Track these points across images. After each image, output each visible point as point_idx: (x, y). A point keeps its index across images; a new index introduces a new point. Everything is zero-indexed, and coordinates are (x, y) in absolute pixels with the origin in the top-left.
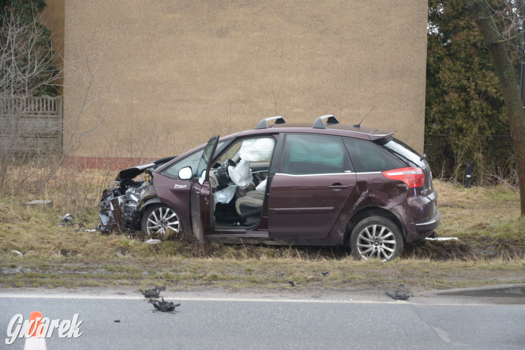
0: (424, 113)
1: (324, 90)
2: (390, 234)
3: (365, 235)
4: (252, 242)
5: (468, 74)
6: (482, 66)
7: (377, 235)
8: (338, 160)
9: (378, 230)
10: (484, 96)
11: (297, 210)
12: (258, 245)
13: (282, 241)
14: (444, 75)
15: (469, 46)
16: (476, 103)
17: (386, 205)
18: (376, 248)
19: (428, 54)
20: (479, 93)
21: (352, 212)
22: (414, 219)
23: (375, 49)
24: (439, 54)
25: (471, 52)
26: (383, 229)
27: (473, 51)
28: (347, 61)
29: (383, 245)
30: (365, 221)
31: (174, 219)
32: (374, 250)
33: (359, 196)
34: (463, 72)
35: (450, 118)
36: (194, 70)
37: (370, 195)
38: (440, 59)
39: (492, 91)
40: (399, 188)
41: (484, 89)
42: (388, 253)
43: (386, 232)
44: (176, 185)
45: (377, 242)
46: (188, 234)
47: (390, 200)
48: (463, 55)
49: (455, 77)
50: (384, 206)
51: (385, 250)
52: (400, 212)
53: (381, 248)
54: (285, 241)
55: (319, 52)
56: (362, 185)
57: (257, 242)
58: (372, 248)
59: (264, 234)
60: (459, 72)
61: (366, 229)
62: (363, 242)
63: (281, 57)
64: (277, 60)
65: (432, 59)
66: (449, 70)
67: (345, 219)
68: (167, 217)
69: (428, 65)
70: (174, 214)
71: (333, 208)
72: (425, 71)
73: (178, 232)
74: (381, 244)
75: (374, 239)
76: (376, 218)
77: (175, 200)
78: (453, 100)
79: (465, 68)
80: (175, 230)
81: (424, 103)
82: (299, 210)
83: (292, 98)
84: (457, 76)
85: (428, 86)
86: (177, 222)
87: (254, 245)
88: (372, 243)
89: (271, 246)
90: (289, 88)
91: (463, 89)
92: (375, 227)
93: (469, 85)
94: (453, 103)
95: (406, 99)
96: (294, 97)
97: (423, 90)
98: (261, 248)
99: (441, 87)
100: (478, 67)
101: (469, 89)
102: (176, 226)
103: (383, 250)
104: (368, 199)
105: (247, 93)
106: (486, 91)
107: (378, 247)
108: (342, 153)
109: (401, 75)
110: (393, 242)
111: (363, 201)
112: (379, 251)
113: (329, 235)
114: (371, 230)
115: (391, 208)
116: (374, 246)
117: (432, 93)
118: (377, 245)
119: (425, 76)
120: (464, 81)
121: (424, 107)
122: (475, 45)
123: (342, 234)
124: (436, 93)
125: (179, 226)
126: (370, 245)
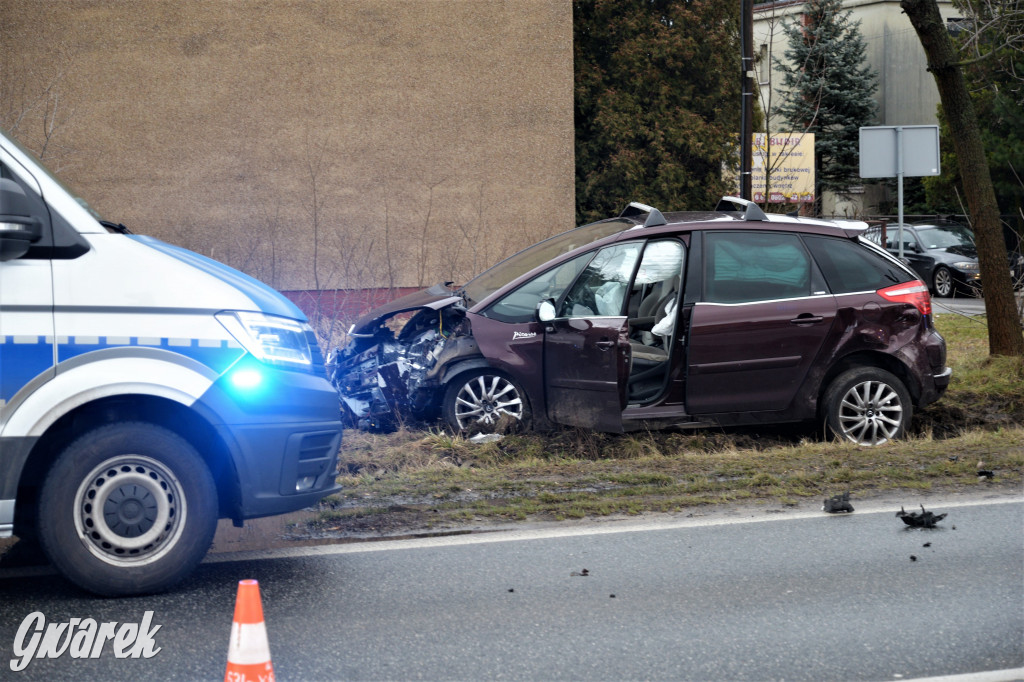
0: (574, 189)
1: (393, 151)
2: (893, 395)
3: (852, 399)
4: (656, 426)
5: (649, 116)
6: (673, 101)
7: (871, 398)
8: (795, 275)
9: (874, 389)
10: (681, 153)
11: (737, 365)
12: (668, 431)
13: (710, 420)
14: (604, 118)
15: (650, 65)
16: (669, 167)
17: (887, 347)
18: (870, 421)
19: (577, 86)
20: (670, 147)
21: (829, 362)
22: (931, 366)
23: (482, 73)
24: (593, 79)
25: (654, 75)
26: (882, 387)
27: (656, 74)
28: (433, 97)
29: (881, 414)
30: (851, 375)
31: (510, 395)
32: (867, 425)
33: (841, 334)
34: (640, 112)
35: (619, 196)
36: (141, 118)
37: (864, 331)
38: (595, 91)
39: (696, 145)
40: (907, 316)
41: (681, 141)
42: (889, 426)
43: (885, 393)
44: (516, 334)
45: (872, 409)
46: (539, 421)
47: (894, 337)
48: (639, 82)
49: (626, 122)
50: (883, 348)
51: (885, 422)
52: (909, 355)
53: (878, 420)
54: (715, 420)
55: (380, 80)
56: (847, 315)
57: (664, 426)
58: (864, 421)
59: (675, 411)
60: (633, 113)
61: (854, 389)
62: (848, 411)
63: (308, 91)
64: (302, 97)
65: (583, 90)
66: (616, 109)
67: (818, 374)
68: (495, 393)
69: (577, 102)
70: (509, 387)
71: (800, 357)
72: (573, 112)
73: (520, 418)
74: (878, 414)
75: (866, 405)
76: (871, 370)
77: (515, 360)
78: (626, 163)
79: (642, 104)
80: (515, 414)
81: (574, 171)
82: (742, 365)
83: (333, 168)
84: (629, 120)
85: (579, 138)
86: (517, 401)
87: (661, 431)
88: (863, 413)
89: (699, 431)
90: (328, 150)
91: (642, 143)
92: (868, 384)
93: (652, 134)
94: (626, 168)
95: (540, 165)
96: (337, 167)
97: (570, 147)
98: (675, 437)
99: (600, 140)
100: (666, 102)
101: (654, 143)
102: (514, 408)
103: (881, 423)
104: (858, 338)
105: (247, 161)
106: (685, 145)
107: (873, 418)
108: (803, 261)
109: (531, 121)
110: (898, 408)
111: (849, 342)
112: (876, 425)
113: (793, 404)
114: (861, 391)
115: (897, 352)
116: (867, 419)
117: (585, 153)
118: (871, 416)
119: (573, 121)
120: (642, 128)
121: (573, 178)
122: (660, 63)
123: (814, 401)
124: (591, 151)
125: (521, 407)
126: (860, 417)
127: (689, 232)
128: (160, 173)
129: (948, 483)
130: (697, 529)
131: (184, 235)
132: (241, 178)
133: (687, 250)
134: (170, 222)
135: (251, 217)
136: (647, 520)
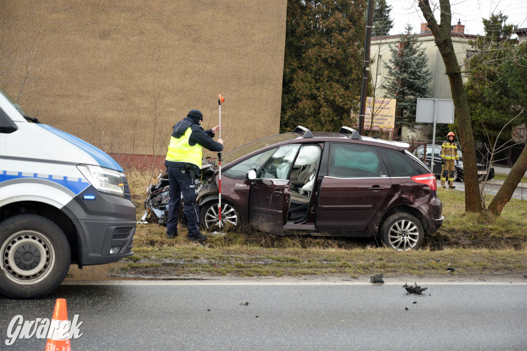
0: (280, 117)
1: (195, 92)
2: (415, 227)
3: (395, 228)
4: (301, 233)
5: (318, 85)
6: (330, 78)
7: (404, 228)
8: (373, 166)
9: (406, 224)
10: (332, 104)
11: (342, 207)
12: (306, 236)
13: (326, 233)
14: (297, 84)
15: (320, 61)
16: (325, 110)
17: (414, 204)
18: (403, 239)
19: (285, 68)
20: (327, 100)
21: (385, 209)
22: (434, 215)
23: (240, 58)
24: (293, 66)
25: (322, 66)
26: (410, 223)
27: (322, 65)
28: (216, 68)
29: (409, 236)
30: (396, 216)
31: (232, 214)
32: (401, 241)
33: (392, 196)
34: (314, 82)
35: (301, 122)
36: (76, 67)
37: (403, 196)
38: (294, 71)
39: (339, 100)
40: (425, 190)
41: (332, 98)
42: (412, 242)
43: (411, 226)
44: (237, 184)
45: (404, 233)
46: (245, 227)
47: (418, 200)
48: (314, 69)
49: (307, 87)
50: (412, 205)
51: (410, 240)
52: (424, 209)
53: (407, 239)
54: (329, 233)
55: (191, 58)
56: (396, 187)
57: (305, 234)
58: (400, 239)
59: (311, 227)
60: (310, 83)
61: (397, 223)
62: (392, 233)
63: (157, 60)
64: (154, 63)
65: (288, 70)
66: (302, 80)
67: (380, 215)
68: (225, 212)
69: (284, 76)
70: (232, 210)
71: (372, 206)
72: (282, 80)
73: (236, 225)
74: (407, 236)
75: (402, 231)
76: (405, 215)
77: (236, 197)
78: (305, 106)
79: (315, 79)
80: (234, 223)
81: (280, 108)
82: (344, 207)
83: (166, 98)
84: (308, 86)
85: (284, 93)
86: (235, 216)
87: (303, 236)
88: (400, 235)
89: (321, 237)
90: (164, 89)
91: (313, 97)
92: (403, 222)
93: (319, 94)
94: (305, 108)
95: (265, 104)
96: (168, 97)
97: (279, 96)
98: (309, 239)
99: (294, 95)
100: (326, 79)
101: (319, 98)
102: (233, 220)
103: (408, 240)
104: (400, 199)
105: (125, 92)
106: (334, 100)
108: (377, 160)
109: (262, 83)
110: (417, 234)
111: (396, 200)
112: (406, 241)
113: (367, 228)
114: (400, 224)
115: (418, 207)
116: (402, 238)
117: (286, 100)
118: (404, 236)
119: (282, 84)
120: (314, 90)
121: (280, 112)
122: (325, 61)
123: (377, 228)
124: (289, 100)
125: (237, 219)
126: (398, 236)
127: (323, 142)
128: (83, 94)
129: (432, 272)
130: (307, 286)
131: (92, 124)
132: (121, 99)
133: (322, 151)
134: (86, 118)
135: (125, 118)
136: (284, 280)
